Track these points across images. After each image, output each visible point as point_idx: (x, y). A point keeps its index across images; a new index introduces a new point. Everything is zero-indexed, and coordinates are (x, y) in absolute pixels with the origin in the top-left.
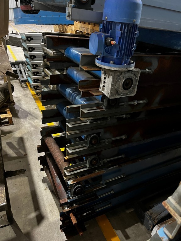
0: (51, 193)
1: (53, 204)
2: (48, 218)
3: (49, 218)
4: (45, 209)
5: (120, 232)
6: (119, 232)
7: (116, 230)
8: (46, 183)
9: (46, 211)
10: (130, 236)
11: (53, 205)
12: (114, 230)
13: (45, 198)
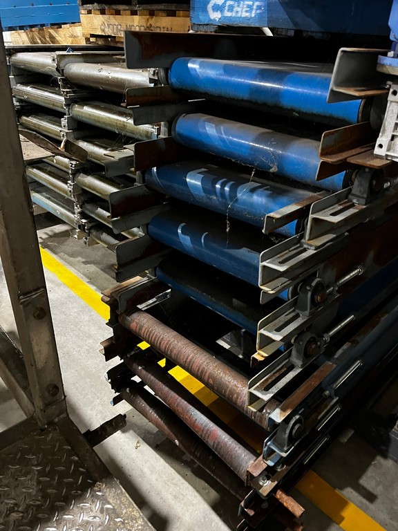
0: (155, 453)
1: (172, 479)
2: (179, 518)
3: (180, 515)
4: (161, 498)
5: (352, 490)
6: (349, 493)
7: (342, 488)
8: (131, 432)
9: (164, 501)
10: (375, 493)
11: (174, 482)
12: (337, 491)
13: (146, 470)
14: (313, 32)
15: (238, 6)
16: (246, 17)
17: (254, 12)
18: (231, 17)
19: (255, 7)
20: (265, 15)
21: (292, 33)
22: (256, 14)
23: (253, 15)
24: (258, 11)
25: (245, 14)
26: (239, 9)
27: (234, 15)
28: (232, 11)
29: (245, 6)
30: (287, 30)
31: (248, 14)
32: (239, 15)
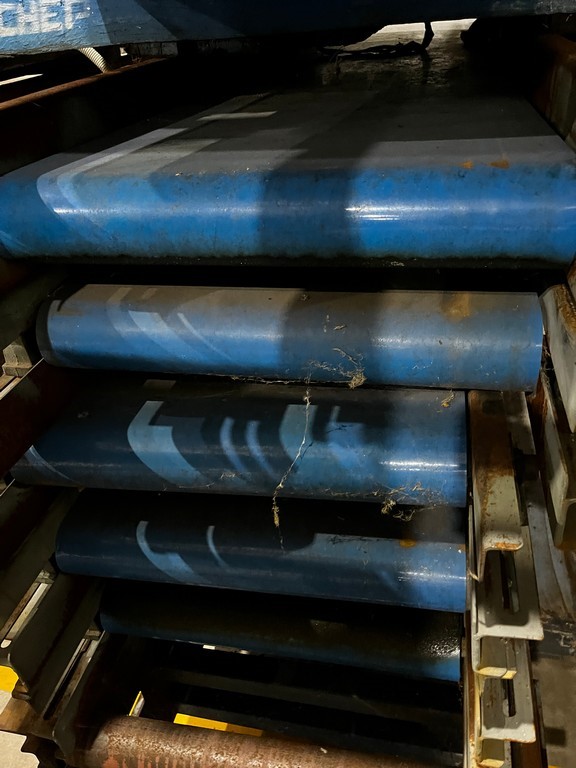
14: (219, 40)
15: (27, 11)
16: (54, 32)
17: (69, 18)
18: (16, 36)
19: (68, 8)
20: (99, 21)
21: (172, 50)
22: (77, 23)
23: (70, 26)
24: (79, 16)
25: (48, 27)
26: (31, 18)
27: (21, 31)
28: (15, 24)
29: (44, 10)
30: (160, 45)
31: (55, 26)
32: (35, 29)
